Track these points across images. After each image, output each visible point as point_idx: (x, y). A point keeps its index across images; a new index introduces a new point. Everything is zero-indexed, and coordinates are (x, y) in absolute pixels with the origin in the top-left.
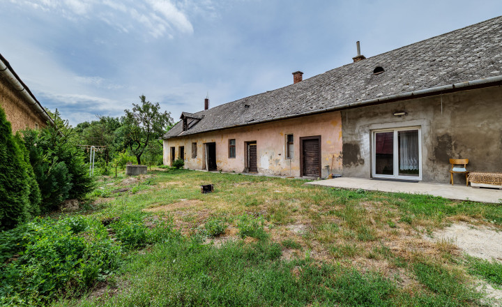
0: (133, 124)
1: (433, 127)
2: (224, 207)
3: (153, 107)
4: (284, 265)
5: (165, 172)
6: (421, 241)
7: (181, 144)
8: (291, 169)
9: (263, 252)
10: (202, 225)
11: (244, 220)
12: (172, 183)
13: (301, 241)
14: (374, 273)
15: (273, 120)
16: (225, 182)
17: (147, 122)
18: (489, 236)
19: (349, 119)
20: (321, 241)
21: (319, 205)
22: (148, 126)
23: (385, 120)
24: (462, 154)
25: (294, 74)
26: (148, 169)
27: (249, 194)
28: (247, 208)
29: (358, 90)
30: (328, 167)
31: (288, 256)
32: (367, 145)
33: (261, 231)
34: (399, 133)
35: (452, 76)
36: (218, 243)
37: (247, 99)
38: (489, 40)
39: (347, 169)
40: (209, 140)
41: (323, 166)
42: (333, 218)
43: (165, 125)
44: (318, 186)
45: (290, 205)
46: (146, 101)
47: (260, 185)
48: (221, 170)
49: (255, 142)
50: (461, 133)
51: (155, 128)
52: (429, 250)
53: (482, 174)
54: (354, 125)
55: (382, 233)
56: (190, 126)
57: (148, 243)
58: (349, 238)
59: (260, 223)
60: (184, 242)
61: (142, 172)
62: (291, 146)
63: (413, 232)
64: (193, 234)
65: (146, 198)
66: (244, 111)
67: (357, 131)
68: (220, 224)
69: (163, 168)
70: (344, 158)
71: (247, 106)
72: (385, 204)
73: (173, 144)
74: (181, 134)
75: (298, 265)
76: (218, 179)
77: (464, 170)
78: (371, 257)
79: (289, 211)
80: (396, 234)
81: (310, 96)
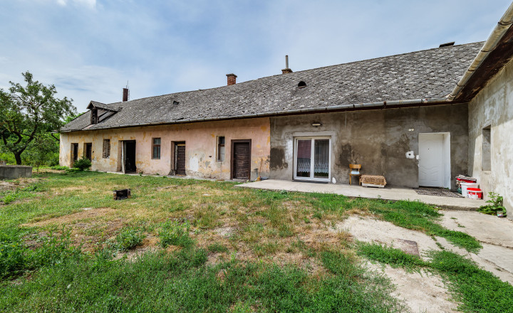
0: (10, 110)
1: (340, 137)
2: (143, 215)
3: (44, 90)
4: (209, 270)
5: (61, 174)
6: (327, 233)
7: (88, 140)
8: (222, 171)
9: (186, 260)
10: (113, 238)
11: (168, 227)
12: (72, 189)
13: (228, 243)
14: (291, 266)
15: (204, 121)
16: (146, 186)
17: (33, 108)
18: (371, 224)
19: (277, 125)
20: (247, 242)
21: (247, 207)
22: (36, 114)
23: (306, 129)
24: (358, 160)
25: (228, 76)
26: (34, 170)
27: (175, 198)
28: (171, 215)
29: (285, 100)
30: (257, 169)
31: (213, 261)
32: (290, 149)
33: (186, 238)
34: (316, 141)
35: (353, 97)
36: (132, 257)
37: (176, 95)
38: (377, 74)
39: (273, 172)
40: (127, 137)
41: (252, 169)
42: (259, 219)
43: (64, 115)
44: (247, 188)
45: (218, 208)
46: (34, 80)
47: (188, 188)
48: (142, 173)
49: (184, 142)
50: (357, 144)
51: (46, 117)
52: (333, 240)
53: (369, 176)
54: (281, 131)
55: (299, 228)
56: (101, 119)
57: (27, 268)
58: (271, 236)
59: (185, 229)
60: (86, 261)
61: (23, 175)
62: (222, 148)
63: (322, 226)
64: (100, 249)
65: (28, 209)
66: (172, 108)
67: (282, 137)
68: (136, 234)
69: (59, 169)
70: (271, 161)
71: (176, 103)
72: (302, 203)
73: (75, 140)
74: (86, 128)
75: (223, 268)
76: (137, 183)
77: (358, 173)
78: (289, 251)
79: (218, 214)
80: (310, 228)
81: (242, 100)
